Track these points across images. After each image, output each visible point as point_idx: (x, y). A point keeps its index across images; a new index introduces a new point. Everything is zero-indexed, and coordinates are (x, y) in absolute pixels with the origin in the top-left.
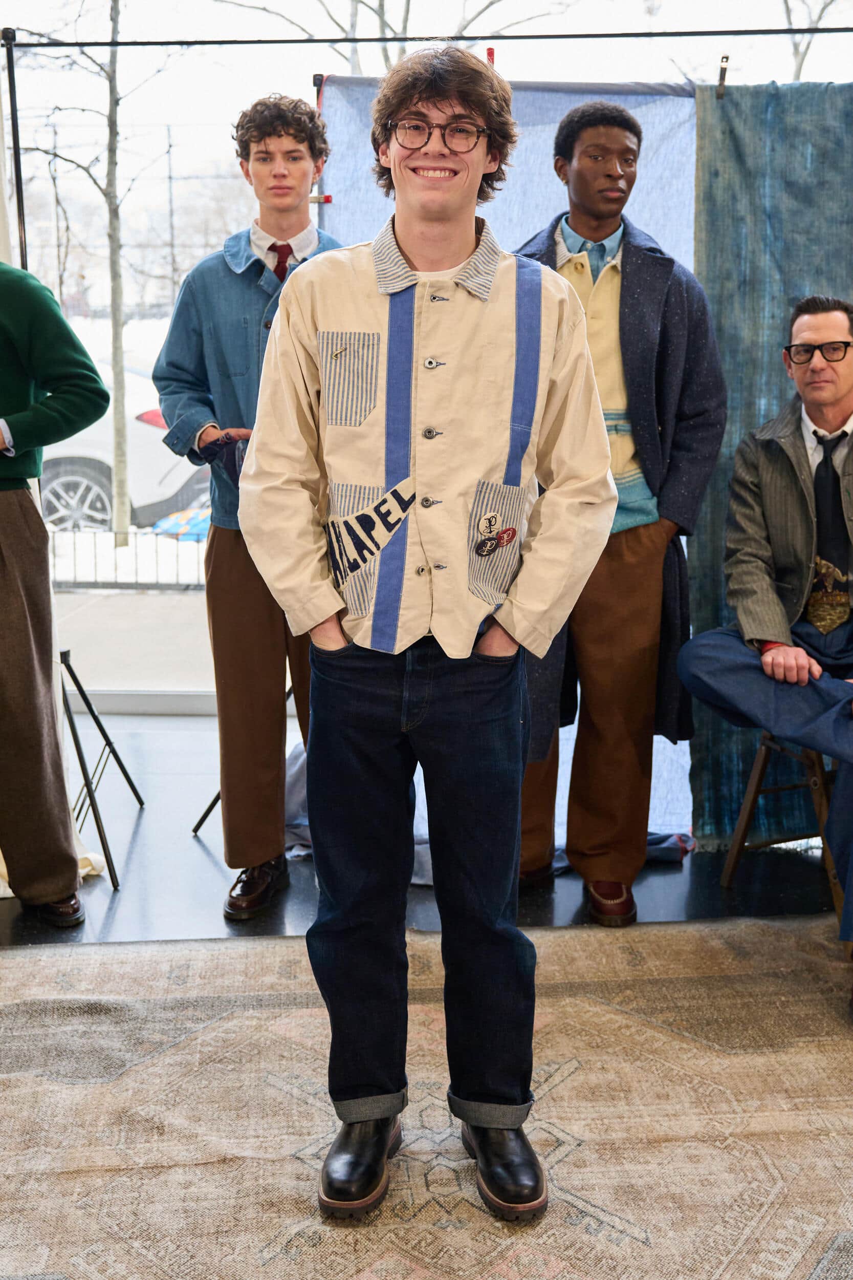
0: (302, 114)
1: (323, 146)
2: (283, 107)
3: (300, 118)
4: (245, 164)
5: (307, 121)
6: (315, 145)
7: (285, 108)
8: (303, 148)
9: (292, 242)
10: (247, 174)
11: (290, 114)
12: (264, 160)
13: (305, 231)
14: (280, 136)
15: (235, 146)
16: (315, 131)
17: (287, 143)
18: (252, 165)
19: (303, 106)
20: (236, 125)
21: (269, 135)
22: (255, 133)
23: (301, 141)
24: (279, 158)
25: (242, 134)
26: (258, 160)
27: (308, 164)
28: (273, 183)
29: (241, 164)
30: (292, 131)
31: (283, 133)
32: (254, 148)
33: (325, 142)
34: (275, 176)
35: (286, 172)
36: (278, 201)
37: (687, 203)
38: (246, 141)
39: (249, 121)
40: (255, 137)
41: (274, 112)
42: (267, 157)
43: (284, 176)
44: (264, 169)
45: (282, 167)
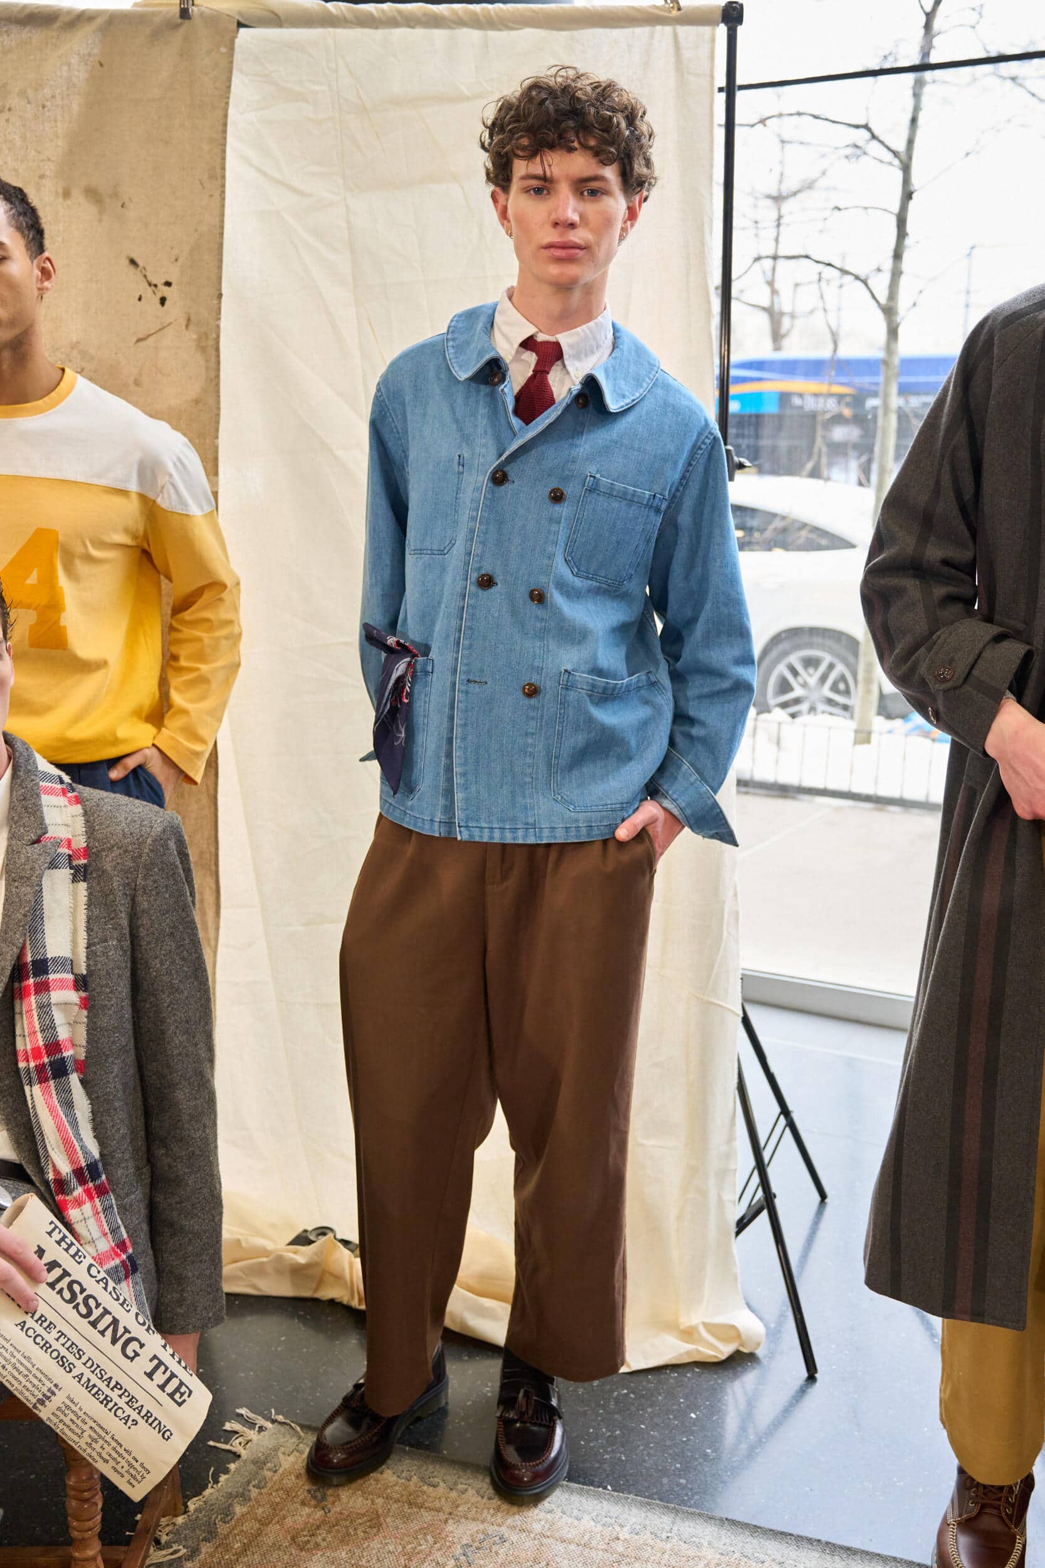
0: (613, 110)
1: (645, 171)
2: (579, 94)
3: (611, 118)
4: (501, 198)
5: (623, 125)
6: (632, 169)
7: (584, 97)
8: (610, 173)
9: (565, 339)
10: (504, 215)
11: (592, 110)
12: (538, 191)
13: (591, 324)
14: (571, 150)
16: (633, 146)
17: (579, 163)
18: (516, 200)
19: (614, 95)
20: (489, 123)
21: (552, 147)
22: (525, 142)
23: (604, 163)
24: (564, 191)
25: (501, 141)
26: (526, 190)
27: (618, 204)
28: (551, 236)
29: (494, 196)
30: (592, 143)
31: (576, 144)
32: (520, 168)
33: (648, 163)
34: (556, 224)
35: (576, 218)
36: (554, 270)
38: (506, 153)
39: (517, 119)
40: (524, 148)
41: (564, 105)
42: (543, 187)
43: (572, 225)
44: (536, 211)
45: (570, 207)
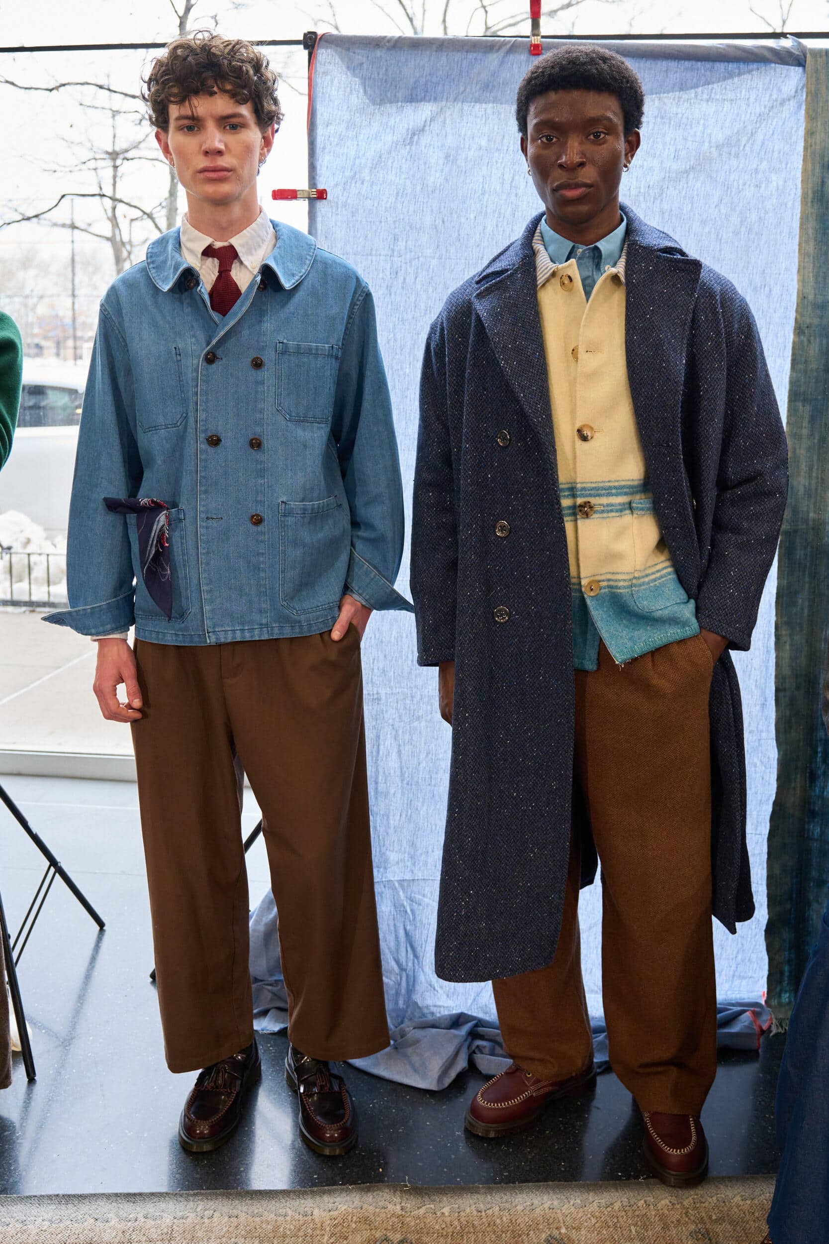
0: (243, 61)
1: (273, 108)
2: (213, 50)
3: (241, 67)
4: (162, 136)
5: (251, 72)
6: (262, 106)
7: (218, 53)
8: (245, 111)
9: (235, 241)
10: (166, 150)
11: (226, 62)
12: (190, 128)
13: (253, 225)
14: (212, 94)
15: (145, 109)
16: (261, 88)
17: (221, 105)
18: (174, 137)
19: (243, 50)
20: (147, 79)
21: (196, 92)
22: (175, 90)
23: (241, 102)
24: (211, 126)
25: (157, 91)
26: (180, 129)
27: (254, 135)
28: (203, 162)
29: (157, 136)
30: (228, 87)
31: (215, 89)
32: (174, 111)
33: (276, 101)
34: (206, 153)
35: (222, 147)
36: (210, 189)
37: (790, 205)
38: (162, 101)
39: (165, 73)
40: (174, 95)
41: (202, 59)
42: (193, 125)
43: (220, 153)
44: (190, 143)
45: (216, 138)
